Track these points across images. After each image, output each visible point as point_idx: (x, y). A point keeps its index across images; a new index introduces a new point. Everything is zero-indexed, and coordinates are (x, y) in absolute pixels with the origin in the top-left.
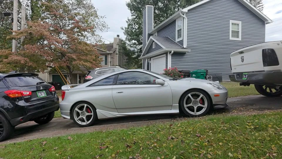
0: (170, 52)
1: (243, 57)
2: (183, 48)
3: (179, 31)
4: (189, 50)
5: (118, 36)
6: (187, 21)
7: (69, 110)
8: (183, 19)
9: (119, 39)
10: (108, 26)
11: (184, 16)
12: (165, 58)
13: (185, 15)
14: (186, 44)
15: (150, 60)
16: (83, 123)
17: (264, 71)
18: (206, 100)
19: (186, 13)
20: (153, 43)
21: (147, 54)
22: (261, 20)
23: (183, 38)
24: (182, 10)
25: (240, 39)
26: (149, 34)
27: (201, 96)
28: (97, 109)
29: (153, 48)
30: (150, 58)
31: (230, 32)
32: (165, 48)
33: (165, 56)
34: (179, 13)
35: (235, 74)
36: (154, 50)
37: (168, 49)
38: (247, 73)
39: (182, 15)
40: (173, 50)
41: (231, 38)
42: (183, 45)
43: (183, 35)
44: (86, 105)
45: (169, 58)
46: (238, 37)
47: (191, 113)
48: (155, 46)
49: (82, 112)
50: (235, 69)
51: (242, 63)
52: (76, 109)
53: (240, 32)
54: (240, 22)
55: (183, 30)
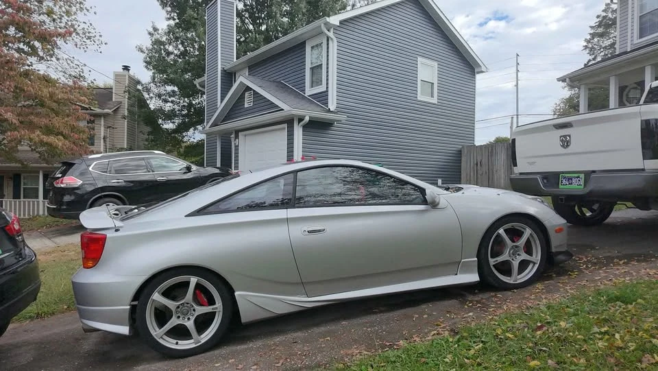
0: (300, 120)
1: (569, 136)
2: (329, 111)
3: (316, 69)
4: (342, 117)
5: (126, 68)
6: (336, 47)
7: (129, 301)
8: (328, 40)
9: (130, 77)
10: (100, 36)
11: (331, 34)
12: (284, 135)
13: (332, 30)
14: (335, 102)
15: (237, 137)
16: (180, 342)
17: (643, 170)
18: (538, 242)
19: (335, 28)
20: (247, 94)
21: (223, 121)
22: (470, 65)
23: (327, 88)
24: (327, 19)
25: (435, 100)
26: (224, 71)
27: (528, 232)
28: (238, 291)
29: (246, 105)
30: (237, 132)
31: (419, 83)
32: (289, 108)
33: (285, 129)
34: (320, 26)
35: (538, 177)
36: (250, 111)
37: (297, 112)
38: (576, 175)
39: (326, 32)
40: (309, 113)
41: (420, 97)
42: (326, 104)
43: (327, 80)
44: (194, 280)
45: (298, 132)
46: (432, 96)
47: (505, 279)
48: (252, 100)
49: (181, 306)
50: (531, 163)
51: (563, 151)
52: (156, 297)
53: (436, 85)
54: (435, 64)
55: (328, 68)
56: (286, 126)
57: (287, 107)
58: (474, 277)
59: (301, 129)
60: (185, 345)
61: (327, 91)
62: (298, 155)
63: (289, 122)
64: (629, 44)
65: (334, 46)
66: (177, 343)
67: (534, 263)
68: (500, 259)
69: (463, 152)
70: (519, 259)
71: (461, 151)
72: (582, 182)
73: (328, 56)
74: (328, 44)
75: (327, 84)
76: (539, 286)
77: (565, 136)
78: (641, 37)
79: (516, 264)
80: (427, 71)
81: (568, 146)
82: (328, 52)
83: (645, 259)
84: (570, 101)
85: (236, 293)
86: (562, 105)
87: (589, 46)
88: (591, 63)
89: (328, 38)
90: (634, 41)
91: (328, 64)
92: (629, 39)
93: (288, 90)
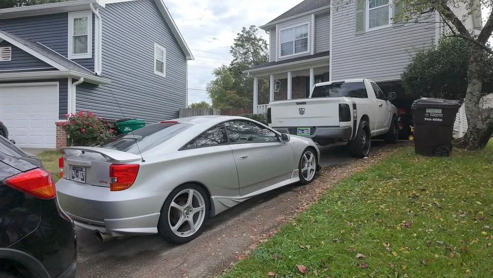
0: (74, 80)
1: (304, 109)
2: (96, 75)
3: (81, 39)
6: (101, 25)
7: (160, 209)
8: (94, 17)
11: (97, 12)
12: (56, 91)
14: (101, 68)
16: (184, 233)
17: (338, 126)
18: (315, 161)
19: (101, 9)
20: (2, 49)
22: (183, 53)
23: (93, 56)
25: (164, 75)
27: (312, 155)
28: (214, 195)
29: (1, 60)
31: (155, 62)
32: (65, 69)
33: (56, 85)
34: (89, 4)
35: (287, 129)
36: (5, 65)
37: (75, 72)
38: (306, 128)
39: (94, 9)
40: (83, 75)
41: (156, 72)
42: (93, 69)
43: (93, 49)
44: (191, 192)
45: (72, 90)
46: (162, 71)
47: (305, 179)
48: (10, 56)
49: (185, 209)
50: (281, 122)
51: (300, 116)
52: (173, 204)
53: (165, 64)
54: (164, 50)
55: (93, 40)
56: (58, 83)
57: (63, 69)
58: (297, 179)
59: (75, 88)
60: (187, 234)
61: (93, 59)
62: (72, 110)
63: (63, 82)
64: (276, 58)
65: (99, 24)
66: (182, 234)
67: (313, 170)
68: (305, 169)
69: (180, 113)
70: (310, 168)
71: (178, 112)
72: (309, 132)
73: (93, 30)
74: (94, 20)
75: (93, 52)
76: (317, 181)
77: (302, 109)
78: (282, 55)
79: (309, 171)
80: (160, 52)
81: (303, 113)
82: (94, 27)
83: (340, 166)
84: (216, 83)
85: (213, 197)
86: (211, 85)
87: (233, 52)
88: (235, 62)
89: (94, 15)
90: (279, 57)
91: (93, 37)
92: (276, 56)
93: (49, 52)
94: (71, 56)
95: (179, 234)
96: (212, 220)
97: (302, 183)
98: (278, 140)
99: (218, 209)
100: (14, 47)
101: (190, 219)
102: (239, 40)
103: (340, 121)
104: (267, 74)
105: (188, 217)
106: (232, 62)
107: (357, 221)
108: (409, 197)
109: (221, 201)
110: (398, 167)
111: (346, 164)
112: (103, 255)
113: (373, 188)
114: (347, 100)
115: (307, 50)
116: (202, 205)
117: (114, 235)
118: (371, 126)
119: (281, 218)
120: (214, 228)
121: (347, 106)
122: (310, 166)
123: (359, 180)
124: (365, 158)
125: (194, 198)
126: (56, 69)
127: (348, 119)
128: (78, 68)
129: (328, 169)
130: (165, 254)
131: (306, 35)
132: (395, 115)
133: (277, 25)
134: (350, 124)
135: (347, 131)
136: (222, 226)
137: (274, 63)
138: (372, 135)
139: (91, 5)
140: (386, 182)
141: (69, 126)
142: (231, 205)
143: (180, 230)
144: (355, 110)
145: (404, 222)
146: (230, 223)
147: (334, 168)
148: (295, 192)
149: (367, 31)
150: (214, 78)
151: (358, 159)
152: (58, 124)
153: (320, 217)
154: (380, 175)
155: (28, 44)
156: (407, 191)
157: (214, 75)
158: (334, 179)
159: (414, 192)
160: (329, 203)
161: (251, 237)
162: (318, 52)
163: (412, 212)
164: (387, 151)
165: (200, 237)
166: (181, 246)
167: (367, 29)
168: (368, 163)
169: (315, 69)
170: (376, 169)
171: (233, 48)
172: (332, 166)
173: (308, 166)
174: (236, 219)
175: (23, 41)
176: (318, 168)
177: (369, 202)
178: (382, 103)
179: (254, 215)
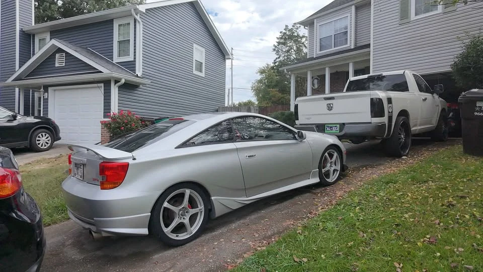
0: (116, 82)
2: (137, 76)
3: (124, 43)
6: (142, 29)
7: (150, 209)
8: (135, 22)
11: (138, 17)
12: (101, 92)
14: (142, 70)
15: (46, 91)
16: (179, 235)
17: (370, 123)
18: (339, 160)
19: (142, 14)
20: (57, 56)
21: (28, 76)
22: (222, 53)
23: (135, 58)
24: (137, 6)
25: (203, 75)
26: (22, 32)
27: (335, 154)
28: (214, 196)
29: (57, 65)
30: (46, 88)
31: (194, 62)
32: (108, 71)
33: (101, 87)
34: (131, 10)
35: (314, 126)
36: (61, 70)
37: (116, 75)
38: (335, 125)
39: (135, 15)
40: (124, 77)
41: (195, 72)
42: (134, 71)
43: (135, 52)
44: (188, 192)
45: (114, 91)
46: (201, 71)
47: (328, 180)
48: (64, 61)
49: (180, 210)
50: (308, 119)
51: (329, 112)
52: (166, 204)
53: (204, 64)
54: (204, 50)
55: (135, 43)
56: (102, 85)
57: (106, 72)
58: (316, 180)
59: (117, 89)
60: (182, 236)
61: (135, 61)
62: (115, 109)
63: (107, 83)
64: (315, 54)
65: (140, 28)
66: (177, 236)
67: (338, 171)
68: (326, 169)
70: (333, 168)
71: (218, 110)
72: (338, 129)
73: (135, 34)
74: (135, 25)
75: (135, 55)
76: (341, 182)
77: (330, 104)
78: (320, 50)
79: (332, 171)
80: (199, 54)
81: (331, 109)
82: (135, 31)
83: (372, 167)
84: (260, 81)
85: (212, 198)
86: (256, 84)
87: (276, 50)
88: (278, 60)
89: (135, 20)
90: (317, 52)
91: (135, 40)
92: (315, 51)
93: (97, 56)
94: (116, 59)
95: (173, 236)
96: (212, 222)
97: (322, 184)
98: (295, 138)
99: (219, 211)
100: (67, 53)
101: (186, 221)
102: (281, 38)
103: (372, 117)
104: (305, 70)
105: (184, 218)
106: (275, 60)
107: (372, 232)
108: (443, 205)
109: (222, 202)
110: (438, 169)
111: (380, 165)
112: (99, 253)
113: (402, 193)
114: (381, 94)
115: (347, 44)
116: (201, 206)
117: (104, 234)
118: (412, 123)
119: (289, 223)
120: (215, 231)
121: (380, 100)
122: (333, 165)
123: (387, 183)
124: (403, 157)
125: (191, 198)
126: (101, 72)
127: (382, 115)
128: (120, 70)
129: (358, 169)
130: (156, 257)
131: (346, 28)
132: (443, 110)
133: (315, 20)
134: (385, 120)
135: (381, 127)
136: (224, 230)
137: (312, 59)
138: (412, 133)
139: (133, 10)
140: (419, 186)
141: (110, 124)
142: (235, 206)
143: (173, 231)
144: (390, 105)
145: (428, 236)
146: (233, 226)
147: (364, 168)
148: (315, 194)
149: (412, 20)
150: (259, 77)
151: (395, 159)
152: (102, 122)
153: (330, 225)
154: (413, 179)
155: (79, 49)
156: (442, 198)
157: (259, 74)
158: (361, 181)
159: (451, 199)
160: (346, 208)
161: (251, 243)
162: (358, 45)
163: (442, 224)
164: (431, 151)
165: (198, 240)
166: (176, 249)
167: (413, 17)
168: (405, 163)
169: (355, 63)
170: (411, 171)
171: (276, 47)
172: (363, 167)
173: (331, 166)
174: (242, 221)
175: (74, 48)
176: (343, 168)
177: (392, 209)
178: (426, 97)
179: (263, 218)
